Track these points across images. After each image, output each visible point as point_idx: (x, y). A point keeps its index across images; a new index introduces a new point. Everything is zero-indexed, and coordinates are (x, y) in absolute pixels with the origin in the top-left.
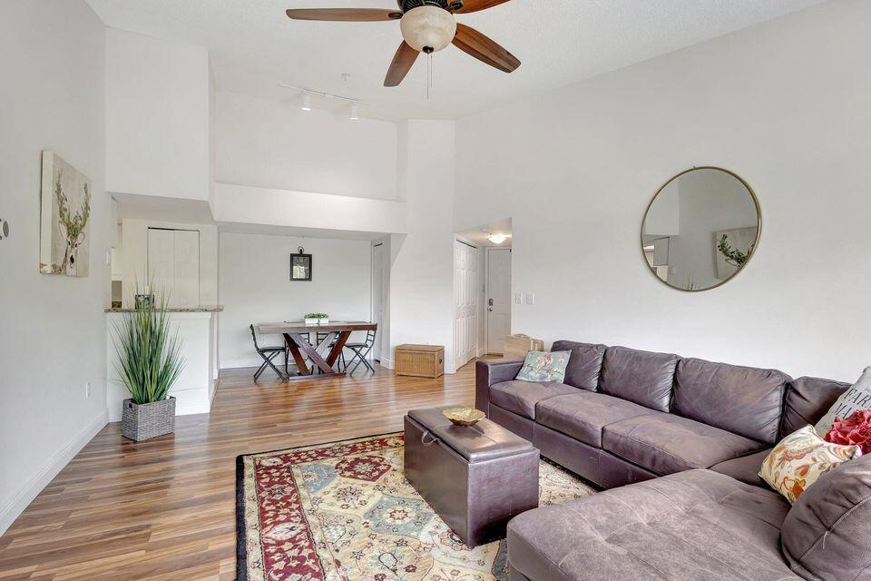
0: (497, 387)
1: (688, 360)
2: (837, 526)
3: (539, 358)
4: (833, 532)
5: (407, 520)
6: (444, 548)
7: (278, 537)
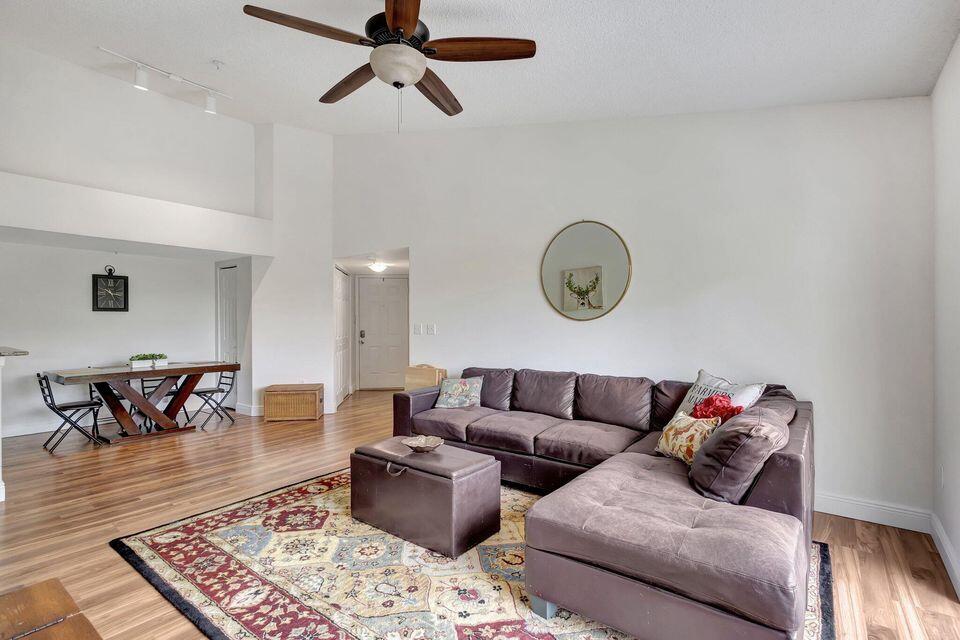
0: (420, 416)
1: (585, 376)
2: (731, 462)
3: (455, 385)
4: (728, 466)
5: (381, 553)
6: (432, 565)
7: (247, 604)
